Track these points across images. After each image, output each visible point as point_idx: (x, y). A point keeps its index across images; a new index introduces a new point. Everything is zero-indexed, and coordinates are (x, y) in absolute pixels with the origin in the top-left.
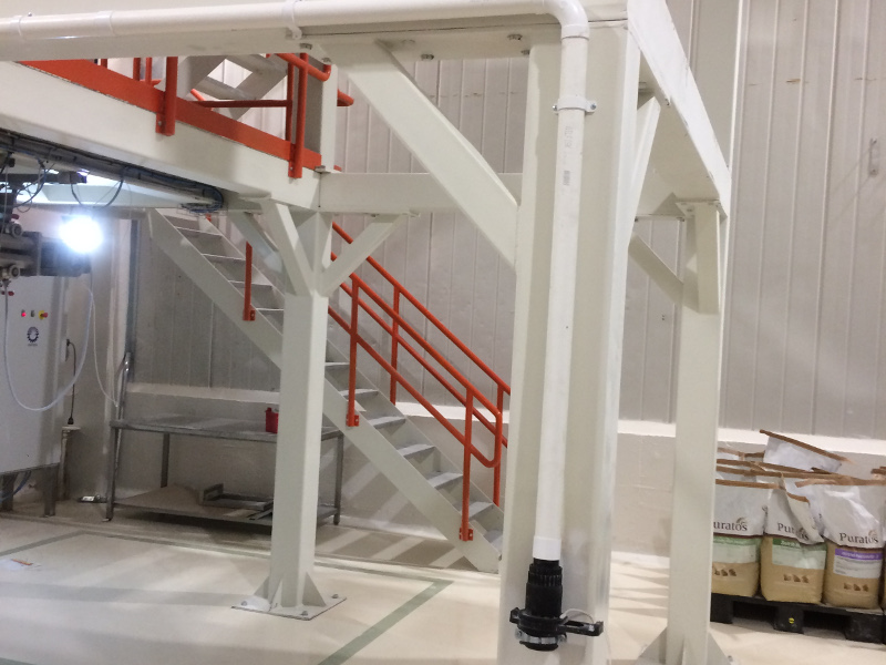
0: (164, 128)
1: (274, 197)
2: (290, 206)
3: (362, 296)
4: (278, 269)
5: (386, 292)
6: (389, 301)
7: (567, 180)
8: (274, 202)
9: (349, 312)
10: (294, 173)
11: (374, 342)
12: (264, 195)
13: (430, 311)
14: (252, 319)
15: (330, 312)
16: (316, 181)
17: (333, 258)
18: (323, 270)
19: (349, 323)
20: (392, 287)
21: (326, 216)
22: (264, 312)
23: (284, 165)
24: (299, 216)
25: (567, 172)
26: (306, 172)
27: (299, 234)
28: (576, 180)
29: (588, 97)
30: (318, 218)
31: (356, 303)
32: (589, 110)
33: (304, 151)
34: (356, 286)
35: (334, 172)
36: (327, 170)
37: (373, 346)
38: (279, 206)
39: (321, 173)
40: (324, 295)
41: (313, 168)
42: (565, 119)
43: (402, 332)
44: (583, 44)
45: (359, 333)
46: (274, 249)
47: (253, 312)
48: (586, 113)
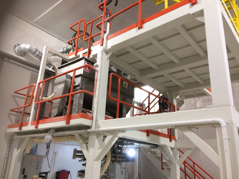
0: (148, 135)
1: (167, 146)
2: (170, 147)
3: (186, 164)
4: (169, 159)
5: (191, 163)
6: (192, 165)
7: (227, 151)
8: (167, 147)
9: (184, 168)
10: (171, 141)
11: (190, 175)
12: (165, 145)
13: (202, 168)
14: (163, 169)
15: (180, 169)
16: (175, 142)
17: (180, 157)
18: (178, 160)
19: (184, 171)
20: (192, 163)
21: (177, 149)
22: (166, 168)
23: (168, 139)
24: (172, 149)
25: (226, 150)
26: (173, 140)
27: (172, 152)
28: (228, 151)
29: (228, 136)
30: (176, 149)
31: (185, 166)
32: (229, 139)
33: (172, 136)
34: (185, 163)
35: (178, 140)
36: (177, 139)
37: (190, 176)
38: (168, 147)
39: (176, 140)
40: (178, 165)
41: (174, 139)
42: (224, 141)
43: (196, 173)
44: (225, 128)
45: (186, 173)
46: (167, 155)
47: (163, 168)
48: (228, 139)
